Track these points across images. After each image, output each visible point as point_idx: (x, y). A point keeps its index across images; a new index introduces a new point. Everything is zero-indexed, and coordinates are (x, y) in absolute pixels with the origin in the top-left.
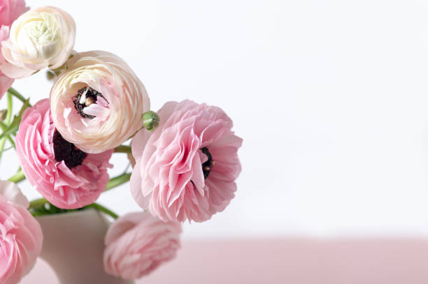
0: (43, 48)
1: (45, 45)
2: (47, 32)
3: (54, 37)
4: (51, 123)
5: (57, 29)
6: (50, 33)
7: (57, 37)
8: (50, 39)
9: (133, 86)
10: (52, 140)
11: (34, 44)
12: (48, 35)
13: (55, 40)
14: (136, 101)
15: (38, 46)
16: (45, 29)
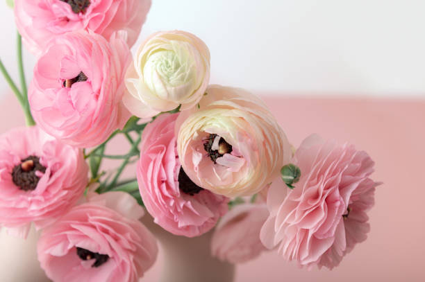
0: (175, 90)
1: (178, 87)
2: (179, 70)
3: (187, 77)
4: (177, 157)
5: (191, 66)
6: (183, 71)
7: (191, 76)
8: (182, 79)
9: (275, 139)
10: (177, 179)
11: (165, 85)
12: (180, 75)
13: (188, 80)
14: (277, 156)
15: (169, 88)
16: (177, 66)
